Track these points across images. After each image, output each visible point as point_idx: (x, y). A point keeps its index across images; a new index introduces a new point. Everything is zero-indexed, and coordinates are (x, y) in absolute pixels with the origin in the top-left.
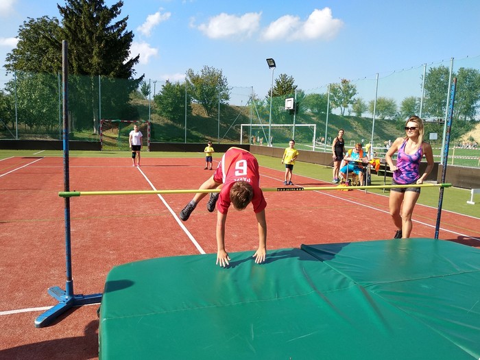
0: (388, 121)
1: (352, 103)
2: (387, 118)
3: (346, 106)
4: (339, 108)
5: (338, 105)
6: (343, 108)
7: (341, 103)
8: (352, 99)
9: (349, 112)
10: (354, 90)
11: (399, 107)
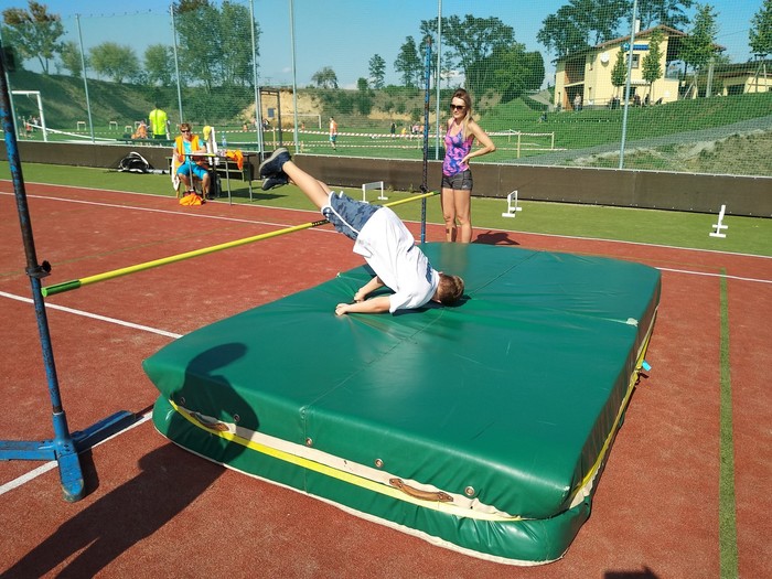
0: (129, 85)
1: (59, 49)
2: (125, 80)
3: (49, 57)
4: (36, 59)
5: (33, 54)
6: (44, 59)
7: (38, 49)
8: (58, 42)
9: (57, 66)
10: (58, 25)
11: (142, 62)
